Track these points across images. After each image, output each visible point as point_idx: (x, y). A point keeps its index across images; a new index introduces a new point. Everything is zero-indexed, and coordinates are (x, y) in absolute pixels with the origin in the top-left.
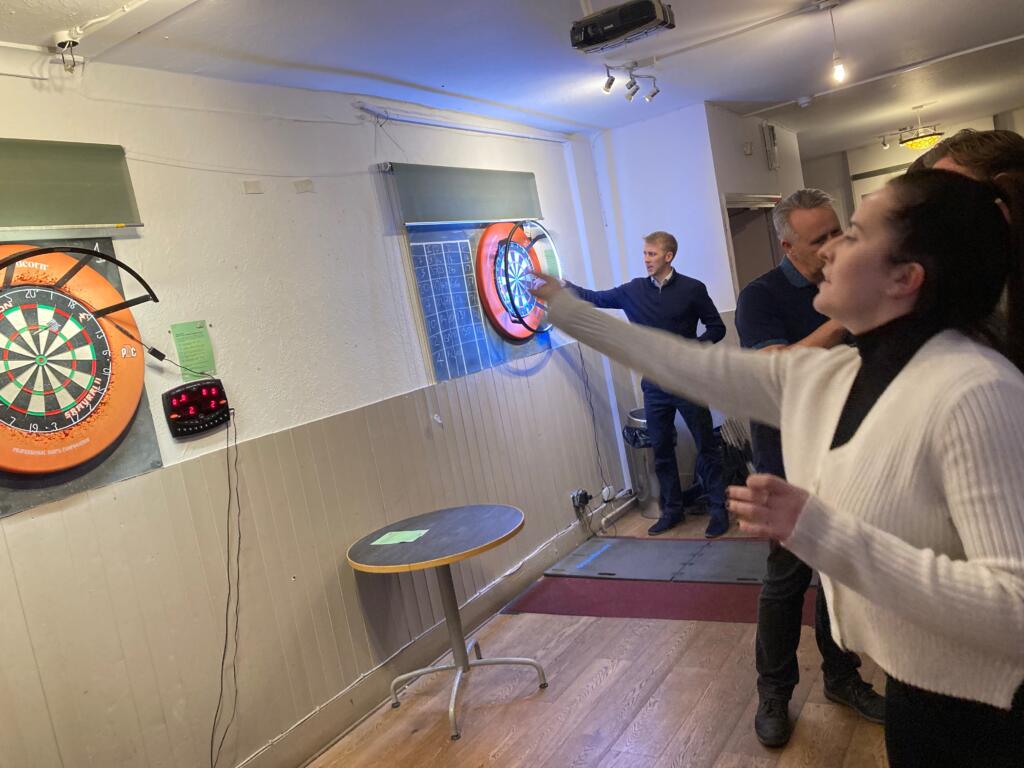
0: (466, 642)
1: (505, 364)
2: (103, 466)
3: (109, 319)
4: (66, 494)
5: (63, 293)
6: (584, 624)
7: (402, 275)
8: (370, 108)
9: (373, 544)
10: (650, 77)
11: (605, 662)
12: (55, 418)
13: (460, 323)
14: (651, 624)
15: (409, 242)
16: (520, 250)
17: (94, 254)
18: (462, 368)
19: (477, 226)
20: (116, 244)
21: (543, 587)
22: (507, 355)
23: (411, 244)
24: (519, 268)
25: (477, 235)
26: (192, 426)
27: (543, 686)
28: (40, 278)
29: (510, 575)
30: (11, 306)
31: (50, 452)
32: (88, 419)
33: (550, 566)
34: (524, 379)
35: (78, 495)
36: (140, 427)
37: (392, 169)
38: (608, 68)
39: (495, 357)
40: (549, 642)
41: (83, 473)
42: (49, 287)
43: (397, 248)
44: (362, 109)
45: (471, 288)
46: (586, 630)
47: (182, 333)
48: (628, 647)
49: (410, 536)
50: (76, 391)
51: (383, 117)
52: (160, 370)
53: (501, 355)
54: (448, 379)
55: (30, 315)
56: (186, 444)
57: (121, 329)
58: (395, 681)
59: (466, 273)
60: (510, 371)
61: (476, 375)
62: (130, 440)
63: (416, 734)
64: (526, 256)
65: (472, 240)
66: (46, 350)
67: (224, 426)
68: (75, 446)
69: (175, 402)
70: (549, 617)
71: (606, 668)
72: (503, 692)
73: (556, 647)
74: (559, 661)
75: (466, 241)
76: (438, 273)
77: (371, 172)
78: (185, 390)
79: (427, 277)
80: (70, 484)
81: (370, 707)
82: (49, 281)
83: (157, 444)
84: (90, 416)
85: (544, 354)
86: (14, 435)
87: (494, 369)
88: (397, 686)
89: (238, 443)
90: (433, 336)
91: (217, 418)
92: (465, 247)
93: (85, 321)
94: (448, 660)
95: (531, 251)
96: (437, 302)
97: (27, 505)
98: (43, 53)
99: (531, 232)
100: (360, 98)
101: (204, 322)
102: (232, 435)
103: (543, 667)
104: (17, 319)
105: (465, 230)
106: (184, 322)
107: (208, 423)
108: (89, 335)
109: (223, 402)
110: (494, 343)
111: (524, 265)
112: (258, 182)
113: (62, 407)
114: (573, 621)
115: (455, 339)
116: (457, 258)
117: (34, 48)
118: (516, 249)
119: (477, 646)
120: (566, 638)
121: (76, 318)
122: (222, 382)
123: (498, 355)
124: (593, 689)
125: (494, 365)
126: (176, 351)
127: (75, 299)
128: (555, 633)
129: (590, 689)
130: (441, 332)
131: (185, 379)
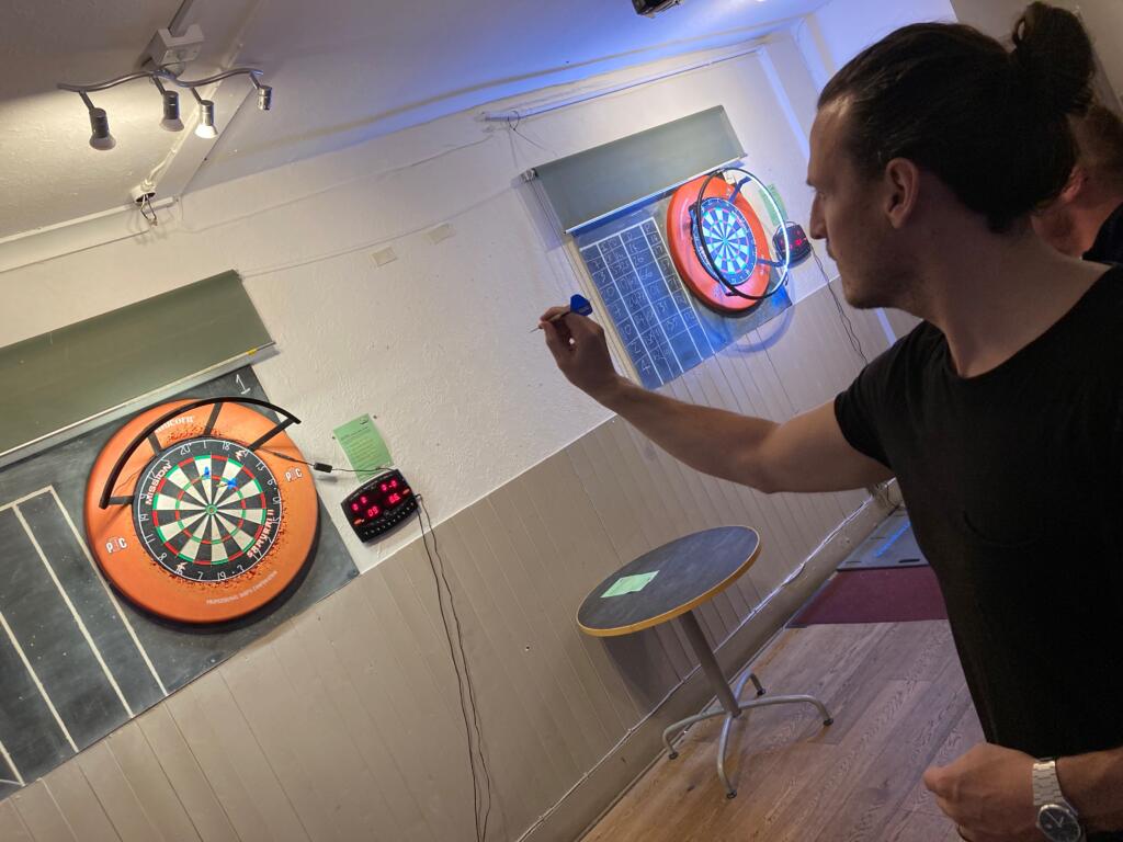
1: (733, 345)
2: (299, 591)
3: (265, 450)
4: (272, 627)
5: (213, 438)
6: (878, 633)
8: (496, 115)
9: (604, 596)
12: (239, 562)
13: (662, 316)
15: (578, 247)
16: (721, 204)
17: (239, 389)
18: (675, 368)
19: (661, 197)
20: (255, 368)
21: (836, 580)
22: (732, 333)
23: (581, 249)
24: (725, 226)
25: (662, 207)
26: (379, 526)
27: (828, 723)
28: (189, 431)
29: (790, 582)
30: (170, 467)
31: (242, 595)
32: (271, 553)
33: (844, 558)
34: (761, 355)
35: (282, 625)
36: (326, 542)
37: (536, 175)
39: (715, 339)
40: (838, 662)
41: (282, 604)
42: (200, 437)
43: (564, 259)
44: (487, 119)
45: (668, 272)
46: (880, 641)
47: (347, 434)
48: (928, 661)
49: (637, 583)
50: (252, 529)
51: (514, 119)
52: (334, 480)
53: (724, 336)
54: (660, 385)
55: (190, 470)
56: (380, 544)
57: (279, 456)
58: (666, 732)
59: (657, 257)
61: (696, 369)
62: (320, 558)
63: (691, 792)
64: (731, 209)
65: (657, 216)
66: (213, 499)
67: (415, 513)
68: (265, 581)
69: (356, 507)
70: (839, 627)
72: (785, 733)
74: (848, 686)
75: (650, 220)
76: (622, 271)
77: (515, 188)
78: (363, 492)
79: (608, 279)
80: (272, 617)
81: (646, 761)
82: (200, 430)
83: (348, 554)
84: (272, 548)
85: (782, 316)
86: (203, 589)
87: (718, 355)
88: (670, 737)
89: (433, 527)
90: (631, 343)
91: (403, 509)
92: (650, 227)
93: (243, 461)
95: (737, 200)
96: (627, 303)
97: (237, 648)
98: (132, 209)
99: (732, 177)
100: (481, 110)
101: (367, 416)
102: (425, 521)
103: (824, 702)
104: (178, 478)
105: (645, 208)
106: (346, 422)
107: (395, 517)
108: (251, 470)
109: (406, 491)
110: (712, 325)
111: (731, 220)
112: (390, 248)
113: (242, 548)
114: (867, 630)
115: (660, 338)
116: (642, 244)
117: (122, 208)
118: (720, 207)
119: (754, 678)
120: (858, 654)
121: (234, 458)
122: (401, 471)
123: (719, 336)
124: (883, 723)
125: (718, 350)
126: (345, 455)
127: (227, 440)
128: (845, 649)
129: (880, 725)
130: (639, 336)
131: (361, 480)
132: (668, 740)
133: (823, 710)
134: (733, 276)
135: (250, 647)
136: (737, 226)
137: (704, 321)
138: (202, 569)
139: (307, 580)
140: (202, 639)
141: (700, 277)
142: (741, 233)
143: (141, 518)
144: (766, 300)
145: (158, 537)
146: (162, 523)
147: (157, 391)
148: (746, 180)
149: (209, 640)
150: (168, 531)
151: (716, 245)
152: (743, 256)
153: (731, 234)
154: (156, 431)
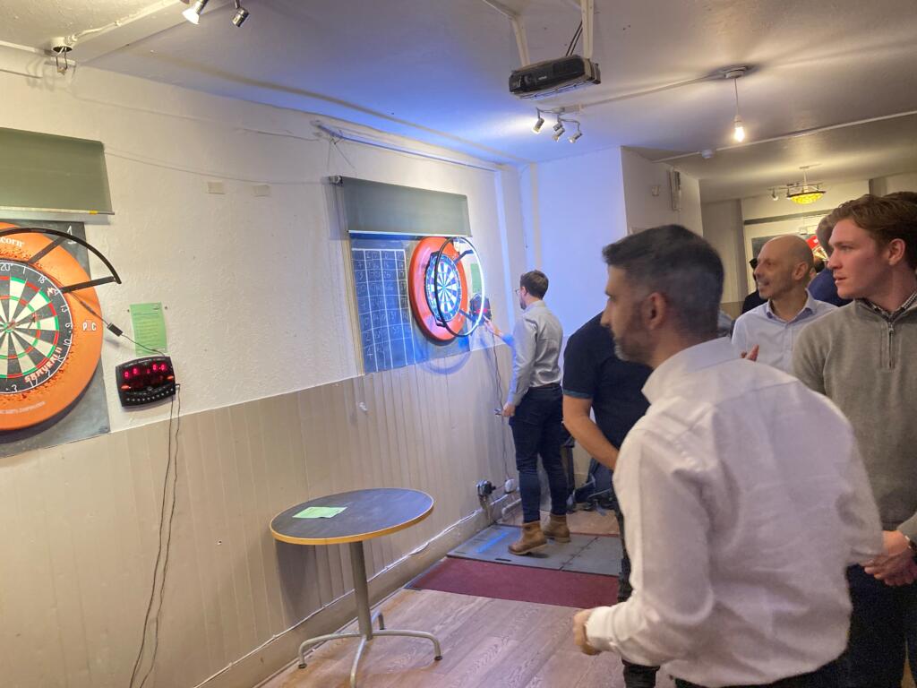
0: (372, 612)
1: (428, 362)
2: (55, 427)
3: (75, 296)
4: (18, 451)
5: (34, 268)
6: (480, 603)
7: (342, 275)
8: (327, 127)
9: (296, 516)
10: (575, 122)
11: (495, 640)
12: (15, 381)
13: (391, 322)
14: (539, 608)
15: (351, 247)
16: (449, 263)
17: (67, 236)
18: (388, 363)
19: (413, 238)
20: (88, 228)
21: (445, 566)
22: (430, 354)
23: (353, 249)
24: (447, 277)
25: (412, 245)
26: (141, 397)
27: (438, 659)
28: (16, 253)
29: (418, 553)
31: (8, 412)
32: (46, 384)
33: (453, 548)
34: (443, 377)
36: (93, 395)
37: (341, 181)
38: (539, 111)
39: (419, 355)
40: (447, 618)
41: (35, 434)
42: (23, 262)
43: (340, 251)
44: (320, 127)
45: (403, 292)
46: (480, 609)
47: (138, 313)
48: (517, 627)
49: (329, 512)
50: (38, 359)
51: (338, 136)
52: (117, 344)
53: (425, 353)
54: (375, 371)
55: (3, 286)
56: (134, 413)
57: (84, 305)
58: (304, 644)
59: (399, 278)
60: (431, 369)
61: (401, 369)
62: (82, 405)
64: (454, 268)
65: (407, 250)
66: (14, 319)
67: (169, 399)
68: (32, 407)
69: (127, 375)
70: (449, 594)
71: (496, 646)
72: (402, 661)
73: (452, 623)
74: (454, 636)
75: (402, 251)
76: (374, 277)
77: (323, 184)
78: (137, 364)
79: (364, 279)
81: (279, 666)
82: (23, 257)
83: (106, 411)
84: (48, 381)
85: (463, 355)
87: (417, 365)
88: (304, 650)
89: (181, 415)
90: (366, 332)
91: (164, 391)
92: (401, 256)
93: (52, 296)
94: (353, 627)
95: (458, 264)
96: (372, 302)
99: (460, 247)
100: (320, 118)
101: (160, 304)
102: (176, 408)
105: (402, 241)
106: (143, 302)
107: (155, 395)
108: (55, 308)
109: (170, 378)
110: (419, 342)
111: (452, 275)
112: (221, 184)
113: (23, 371)
115: (385, 336)
116: (392, 264)
118: (445, 261)
119: (382, 616)
120: (462, 616)
121: (45, 292)
122: (172, 359)
123: (422, 353)
125: (418, 363)
126: (132, 329)
127: (45, 275)
128: (452, 610)
129: (480, 664)
130: (372, 329)
131: (138, 354)
133: (438, 648)
136: (453, 281)
137: (416, 340)
141: (422, 306)
142: (454, 287)
144: (458, 338)
148: (470, 252)
152: (451, 302)
153: (449, 284)
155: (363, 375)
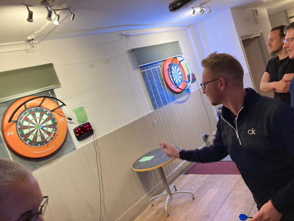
1: (176, 101)
2: (59, 152)
3: (55, 112)
4: (51, 161)
5: (41, 107)
6: (207, 177)
7: (139, 81)
8: (124, 34)
9: (139, 161)
10: (208, 7)
11: (212, 190)
12: (44, 142)
13: (159, 92)
14: (226, 176)
15: (141, 70)
16: (176, 66)
17: (49, 95)
18: (162, 105)
19: (162, 61)
20: (55, 90)
22: (176, 98)
23: (141, 71)
24: (177, 71)
25: (162, 64)
26: (83, 137)
27: (194, 199)
28: (35, 105)
29: (184, 163)
30: (28, 114)
32: (53, 140)
34: (182, 104)
35: (54, 161)
36: (68, 139)
37: (132, 51)
38: (193, 8)
39: (172, 99)
40: (196, 184)
41: (55, 154)
42: (38, 107)
43: (137, 73)
44: (121, 35)
45: (162, 80)
46: (207, 179)
47: (77, 111)
48: (219, 184)
49: (149, 158)
50: (49, 133)
51: (128, 36)
52: (72, 123)
53: (174, 98)
54: (157, 108)
55: (34, 115)
56: (82, 142)
57: (59, 114)
58: (151, 199)
59: (160, 76)
61: (166, 106)
62: (66, 144)
63: (157, 215)
64: (178, 67)
65: (161, 66)
66: (39, 124)
67: (92, 134)
68: (51, 148)
69: (77, 131)
70: (197, 175)
71: (212, 192)
72: (182, 201)
73: (198, 185)
74: (199, 190)
75: (159, 67)
76: (151, 78)
77: (127, 53)
78: (79, 127)
79: (147, 80)
80: (51, 158)
81: (145, 207)
82: (37, 105)
83: (73, 143)
84: (54, 139)
85: (188, 95)
86: (33, 148)
87: (172, 103)
89: (97, 139)
90: (151, 97)
91: (90, 133)
92: (159, 69)
93: (48, 114)
94: (165, 192)
95: (180, 65)
96: (151, 86)
97: (40, 166)
98: (26, 43)
99: (179, 59)
100: (120, 32)
101: (82, 107)
102: (95, 137)
103: (193, 193)
104: (30, 117)
105: (158, 63)
106: (77, 108)
107: (87, 135)
108: (50, 117)
109: (91, 128)
110: (171, 95)
111: (178, 70)
112: (93, 64)
113: (46, 138)
114: (204, 176)
115: (159, 96)
116: (156, 72)
117: (23, 42)
118: (175, 66)
119: (175, 186)
120: (201, 182)
121: (46, 113)
122: (90, 123)
123: (173, 98)
124: (208, 199)
125: (172, 102)
126: (76, 117)
127: (45, 108)
128: (198, 181)
129: (207, 199)
130: (154, 95)
131: (79, 124)
132: (152, 201)
133: (193, 195)
134: (177, 83)
135: (44, 166)
136: (179, 71)
137: (169, 94)
138: (34, 143)
139: (62, 149)
140: (31, 162)
141: (169, 83)
142: (180, 73)
143: (19, 127)
144: (184, 91)
145: (22, 132)
146: (24, 129)
147: (27, 92)
148: (183, 60)
149: (33, 163)
150: (26, 131)
151: (174, 75)
152: (180, 79)
153: (178, 73)
154: (27, 103)
155: (153, 111)
